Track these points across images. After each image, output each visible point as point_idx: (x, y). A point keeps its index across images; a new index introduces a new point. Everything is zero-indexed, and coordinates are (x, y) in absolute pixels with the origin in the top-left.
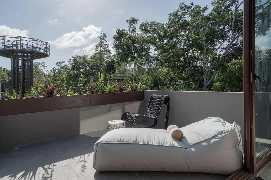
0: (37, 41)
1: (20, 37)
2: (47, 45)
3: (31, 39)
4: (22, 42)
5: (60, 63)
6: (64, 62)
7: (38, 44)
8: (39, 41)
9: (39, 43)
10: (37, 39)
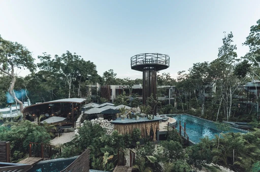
0: (158, 55)
1: (146, 54)
2: (166, 57)
3: (153, 54)
4: (147, 58)
5: (181, 73)
6: (185, 71)
7: (159, 58)
8: (159, 55)
9: (159, 56)
10: (158, 54)
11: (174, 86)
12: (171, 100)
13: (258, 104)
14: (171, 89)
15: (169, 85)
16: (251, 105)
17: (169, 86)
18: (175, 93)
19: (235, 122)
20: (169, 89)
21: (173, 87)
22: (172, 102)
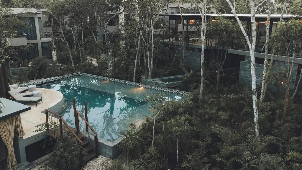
11: (46, 10)
12: (42, 43)
13: (184, 44)
14: (39, 16)
15: (32, 6)
16: (174, 45)
17: (34, 10)
18: (49, 26)
19: (160, 79)
20: (33, 18)
21: (44, 13)
22: (47, 48)
